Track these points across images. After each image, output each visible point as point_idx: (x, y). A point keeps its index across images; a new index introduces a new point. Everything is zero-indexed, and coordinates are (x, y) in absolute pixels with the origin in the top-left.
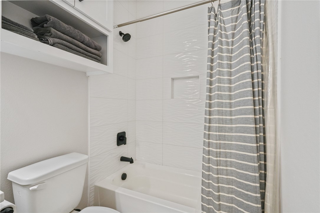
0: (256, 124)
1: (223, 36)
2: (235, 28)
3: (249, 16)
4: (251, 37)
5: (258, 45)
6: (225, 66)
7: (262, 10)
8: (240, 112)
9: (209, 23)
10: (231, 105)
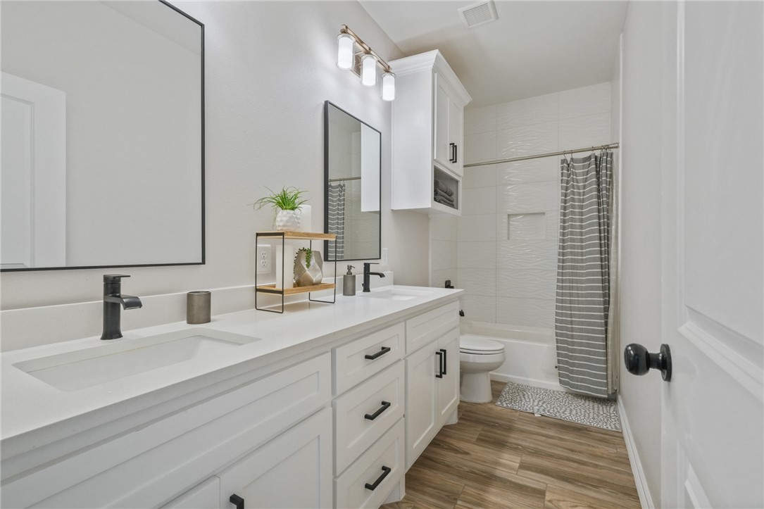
0: (602, 262)
1: (575, 187)
2: (586, 180)
3: (598, 172)
4: (599, 185)
5: (604, 192)
6: (577, 214)
7: (608, 170)
8: (590, 253)
9: (562, 173)
10: (582, 247)
